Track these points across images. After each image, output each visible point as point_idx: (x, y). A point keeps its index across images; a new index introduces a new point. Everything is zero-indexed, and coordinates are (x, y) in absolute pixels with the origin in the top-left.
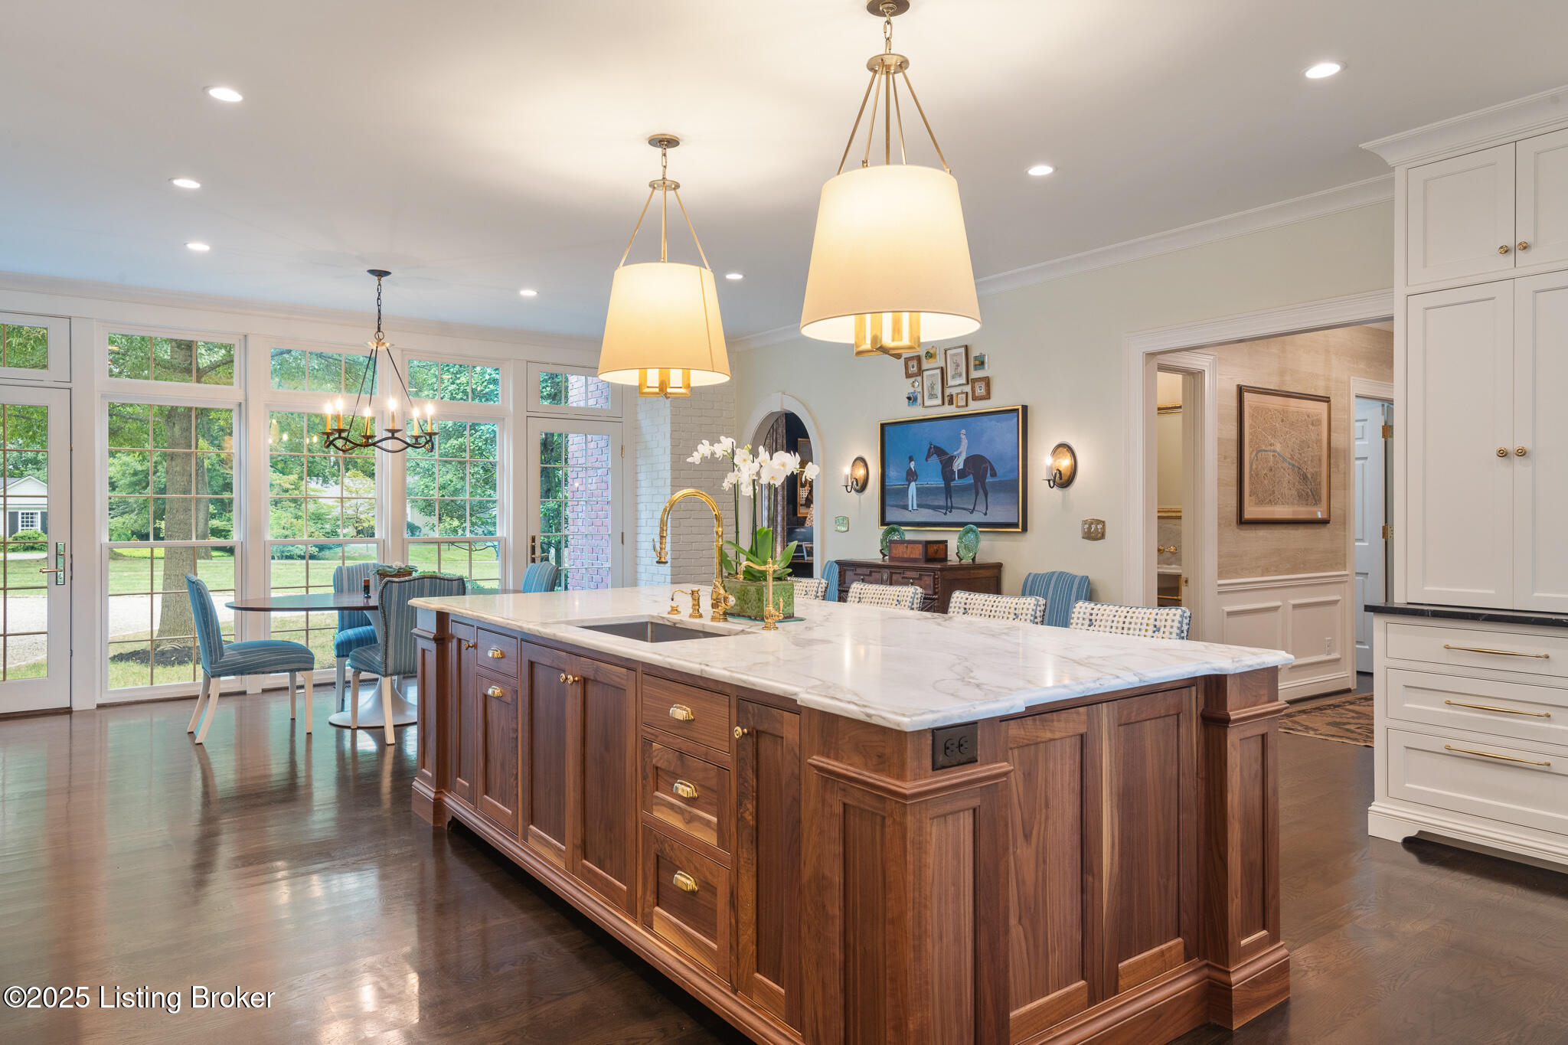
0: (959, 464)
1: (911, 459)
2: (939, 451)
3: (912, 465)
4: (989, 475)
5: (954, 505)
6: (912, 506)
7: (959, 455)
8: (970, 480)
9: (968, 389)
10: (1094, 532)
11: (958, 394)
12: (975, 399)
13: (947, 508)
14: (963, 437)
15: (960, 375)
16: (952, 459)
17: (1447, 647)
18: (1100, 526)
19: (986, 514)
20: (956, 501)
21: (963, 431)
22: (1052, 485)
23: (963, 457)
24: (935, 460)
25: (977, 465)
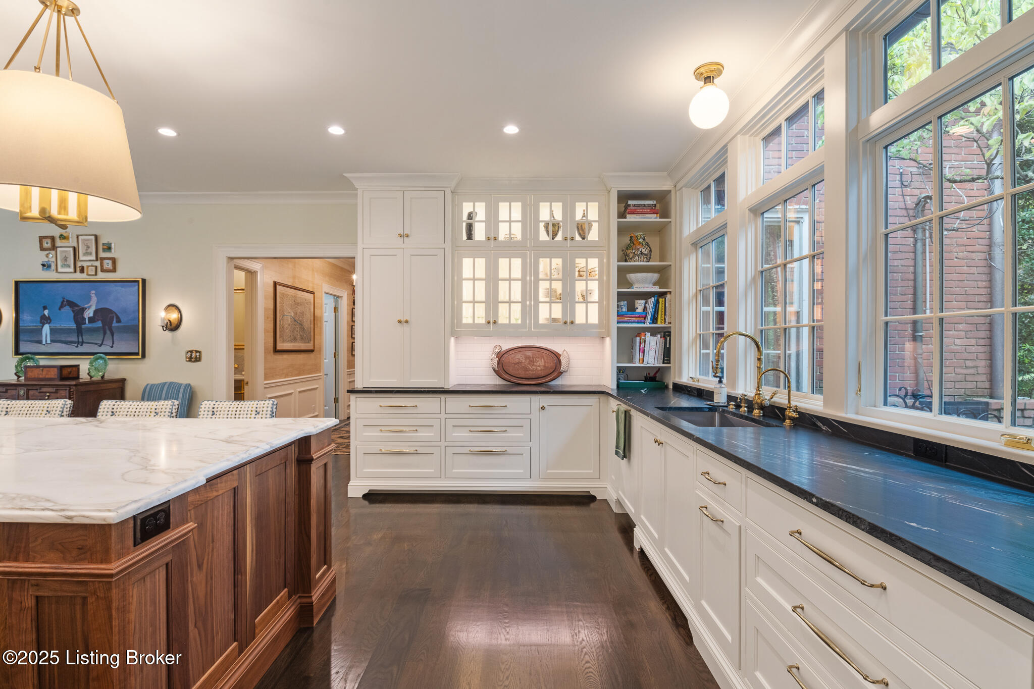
0: (89, 313)
1: (45, 308)
2: (71, 304)
3: (46, 312)
4: (115, 321)
5: (84, 341)
6: (45, 341)
7: (89, 307)
8: (99, 324)
9: (98, 264)
10: (194, 357)
11: (88, 267)
12: (103, 270)
13: (78, 343)
14: (93, 295)
15: (91, 254)
16: (83, 310)
17: (381, 406)
18: (198, 354)
19: (112, 347)
20: (86, 338)
21: (93, 292)
22: (165, 329)
23: (93, 308)
24: (67, 309)
25: (105, 316)
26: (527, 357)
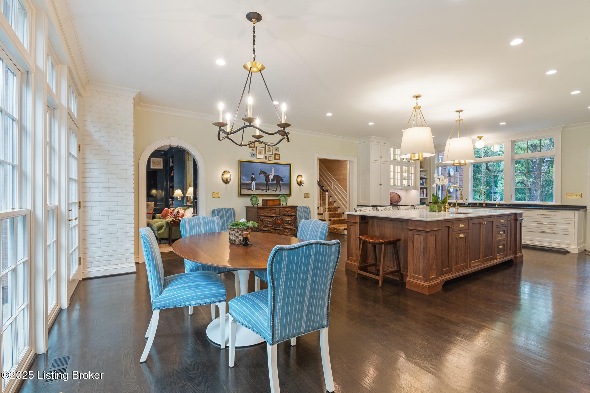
0: (271, 177)
1: (253, 174)
2: (264, 173)
3: (253, 176)
4: (281, 181)
5: (269, 189)
6: (253, 189)
7: (271, 174)
8: (275, 182)
9: (273, 156)
10: (307, 196)
11: (269, 157)
12: (275, 159)
13: (267, 190)
14: (273, 169)
15: (270, 151)
16: (269, 176)
18: (309, 195)
19: (280, 192)
20: (270, 188)
21: (273, 168)
23: (273, 175)
24: (262, 175)
25: (277, 178)
26: (394, 196)
